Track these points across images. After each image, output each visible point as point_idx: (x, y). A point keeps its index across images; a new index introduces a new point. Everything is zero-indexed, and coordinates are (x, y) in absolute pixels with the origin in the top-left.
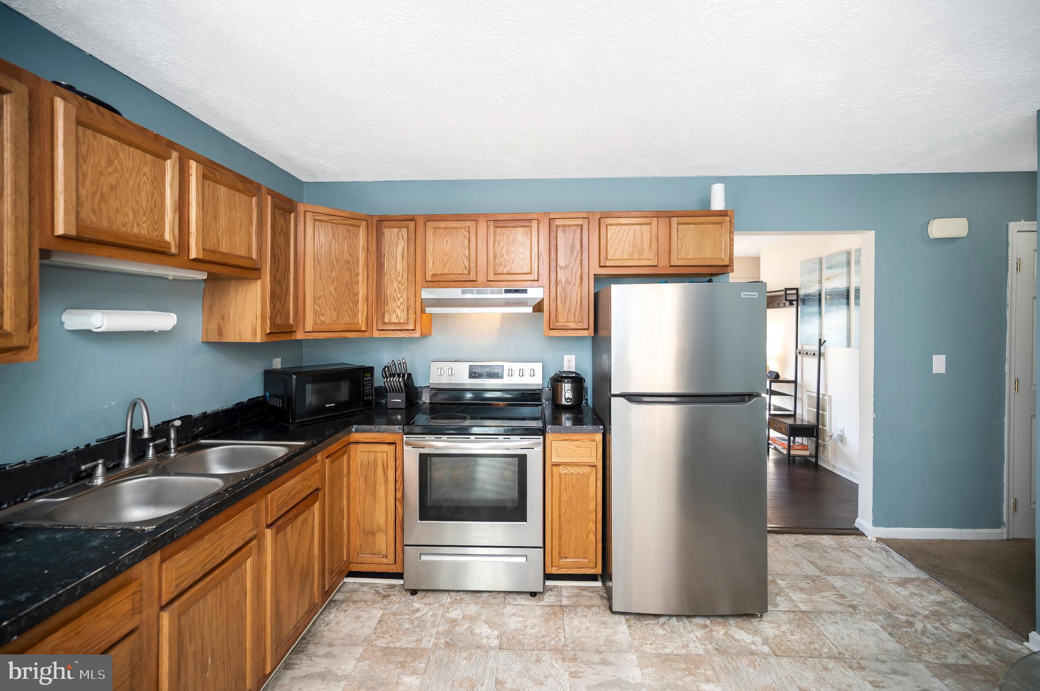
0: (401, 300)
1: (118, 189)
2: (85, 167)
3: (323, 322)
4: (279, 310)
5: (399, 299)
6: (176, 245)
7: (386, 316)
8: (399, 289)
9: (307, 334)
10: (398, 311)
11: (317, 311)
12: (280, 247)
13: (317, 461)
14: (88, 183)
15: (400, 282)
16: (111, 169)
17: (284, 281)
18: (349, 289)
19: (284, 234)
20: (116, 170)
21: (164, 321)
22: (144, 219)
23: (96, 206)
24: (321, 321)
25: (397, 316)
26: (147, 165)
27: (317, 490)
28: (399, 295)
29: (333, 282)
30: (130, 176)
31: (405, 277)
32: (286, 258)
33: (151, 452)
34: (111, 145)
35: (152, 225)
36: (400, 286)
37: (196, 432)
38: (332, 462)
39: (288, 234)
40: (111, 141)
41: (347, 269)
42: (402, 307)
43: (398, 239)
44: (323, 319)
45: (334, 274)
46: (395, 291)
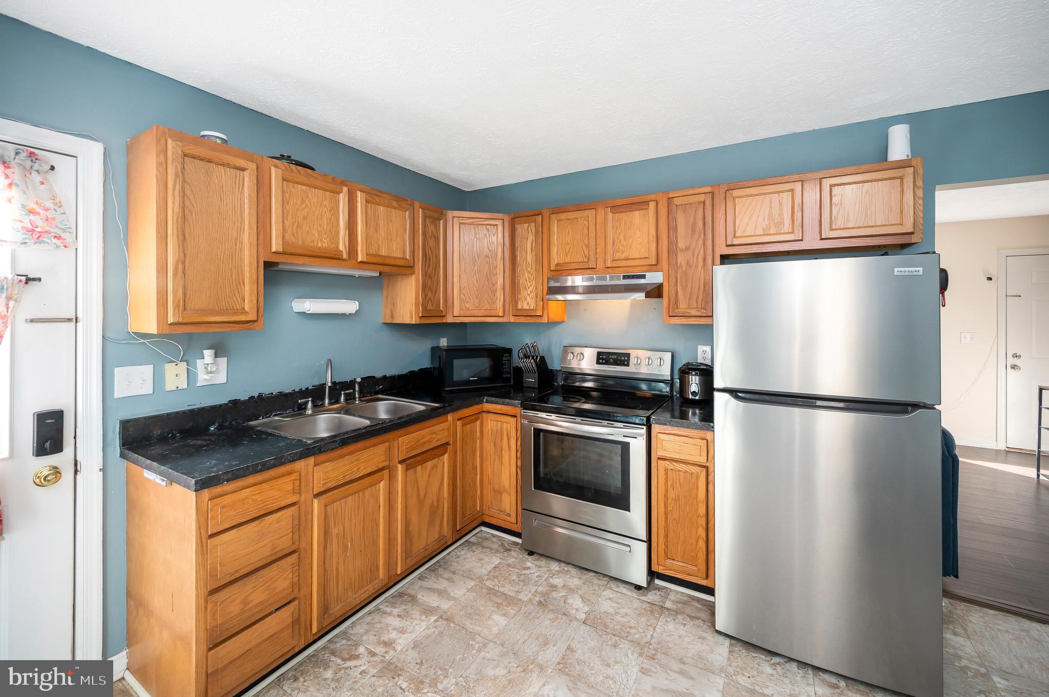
0: (531, 288)
1: (308, 218)
2: (288, 207)
3: (468, 309)
4: (430, 299)
5: (529, 288)
6: (346, 253)
7: (519, 303)
8: (529, 278)
9: (455, 318)
10: (529, 299)
11: (463, 299)
12: (430, 248)
13: (447, 421)
14: (290, 217)
15: (530, 272)
16: (303, 206)
17: (435, 275)
18: (488, 280)
19: (434, 237)
20: (307, 206)
21: (349, 306)
22: (325, 237)
23: (295, 232)
24: (466, 307)
25: (528, 303)
26: (326, 200)
27: (447, 444)
28: (529, 284)
29: (475, 274)
30: (316, 209)
31: (534, 268)
32: (436, 257)
33: (342, 398)
34: (303, 190)
35: (330, 240)
36: (530, 276)
37: (377, 389)
38: (463, 425)
39: (438, 237)
40: (304, 188)
41: (487, 262)
42: (531, 295)
43: (528, 233)
44: (467, 305)
45: (476, 268)
46: (526, 280)
